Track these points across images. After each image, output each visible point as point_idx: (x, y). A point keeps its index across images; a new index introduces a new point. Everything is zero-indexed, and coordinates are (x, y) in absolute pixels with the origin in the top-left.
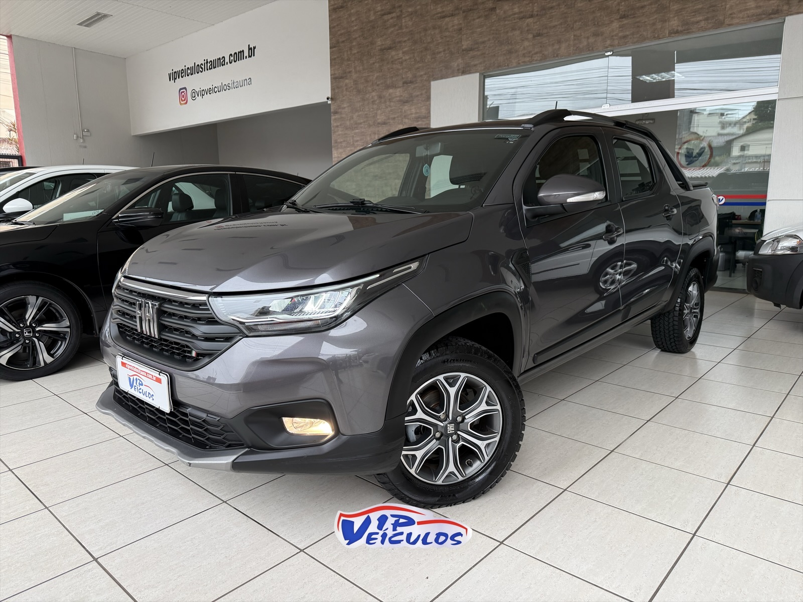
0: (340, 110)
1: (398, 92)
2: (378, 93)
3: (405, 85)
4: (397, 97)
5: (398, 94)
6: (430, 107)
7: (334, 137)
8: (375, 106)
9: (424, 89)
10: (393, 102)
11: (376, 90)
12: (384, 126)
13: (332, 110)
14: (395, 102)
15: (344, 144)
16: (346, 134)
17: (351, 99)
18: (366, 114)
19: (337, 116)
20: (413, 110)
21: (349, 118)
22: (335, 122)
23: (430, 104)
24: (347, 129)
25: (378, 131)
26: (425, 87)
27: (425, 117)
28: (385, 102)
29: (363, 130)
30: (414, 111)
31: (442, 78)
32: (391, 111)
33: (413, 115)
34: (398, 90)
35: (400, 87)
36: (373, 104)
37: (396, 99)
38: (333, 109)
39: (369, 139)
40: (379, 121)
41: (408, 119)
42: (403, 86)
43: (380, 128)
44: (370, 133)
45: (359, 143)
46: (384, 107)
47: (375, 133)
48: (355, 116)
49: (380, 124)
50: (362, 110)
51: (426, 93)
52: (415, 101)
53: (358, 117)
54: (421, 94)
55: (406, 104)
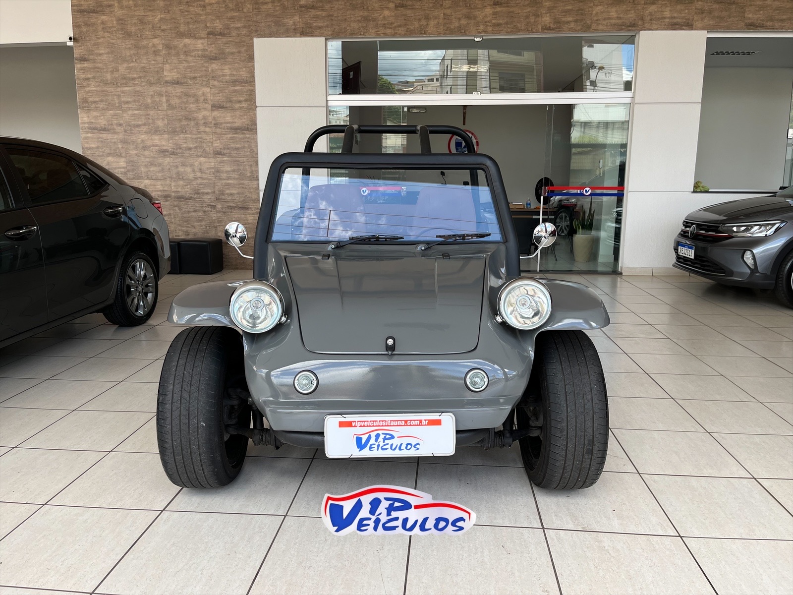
0: (91, 57)
2: (164, 41)
3: (211, 36)
4: (198, 50)
5: (199, 46)
6: (254, 69)
7: (80, 94)
8: (159, 59)
9: (244, 46)
10: (192, 56)
11: (160, 36)
12: (178, 86)
13: (75, 56)
14: (195, 57)
15: (101, 105)
16: (103, 91)
17: (112, 44)
18: (143, 67)
19: (86, 65)
21: (110, 69)
22: (83, 72)
23: (253, 66)
24: (106, 84)
25: (166, 92)
26: (245, 44)
27: (246, 82)
28: (178, 54)
29: (138, 89)
30: (227, 72)
31: (270, 36)
32: (189, 67)
33: (228, 78)
34: (200, 41)
35: (204, 38)
36: (156, 55)
37: (197, 53)
38: (77, 53)
39: (149, 101)
40: (167, 79)
41: (218, 81)
42: (208, 38)
43: (170, 89)
44: (151, 93)
45: (130, 106)
46: (175, 61)
47: (162, 95)
48: (122, 68)
49: (169, 83)
50: (136, 60)
51: (247, 51)
52: (230, 60)
53: (128, 69)
54: (239, 52)
55: (213, 61)
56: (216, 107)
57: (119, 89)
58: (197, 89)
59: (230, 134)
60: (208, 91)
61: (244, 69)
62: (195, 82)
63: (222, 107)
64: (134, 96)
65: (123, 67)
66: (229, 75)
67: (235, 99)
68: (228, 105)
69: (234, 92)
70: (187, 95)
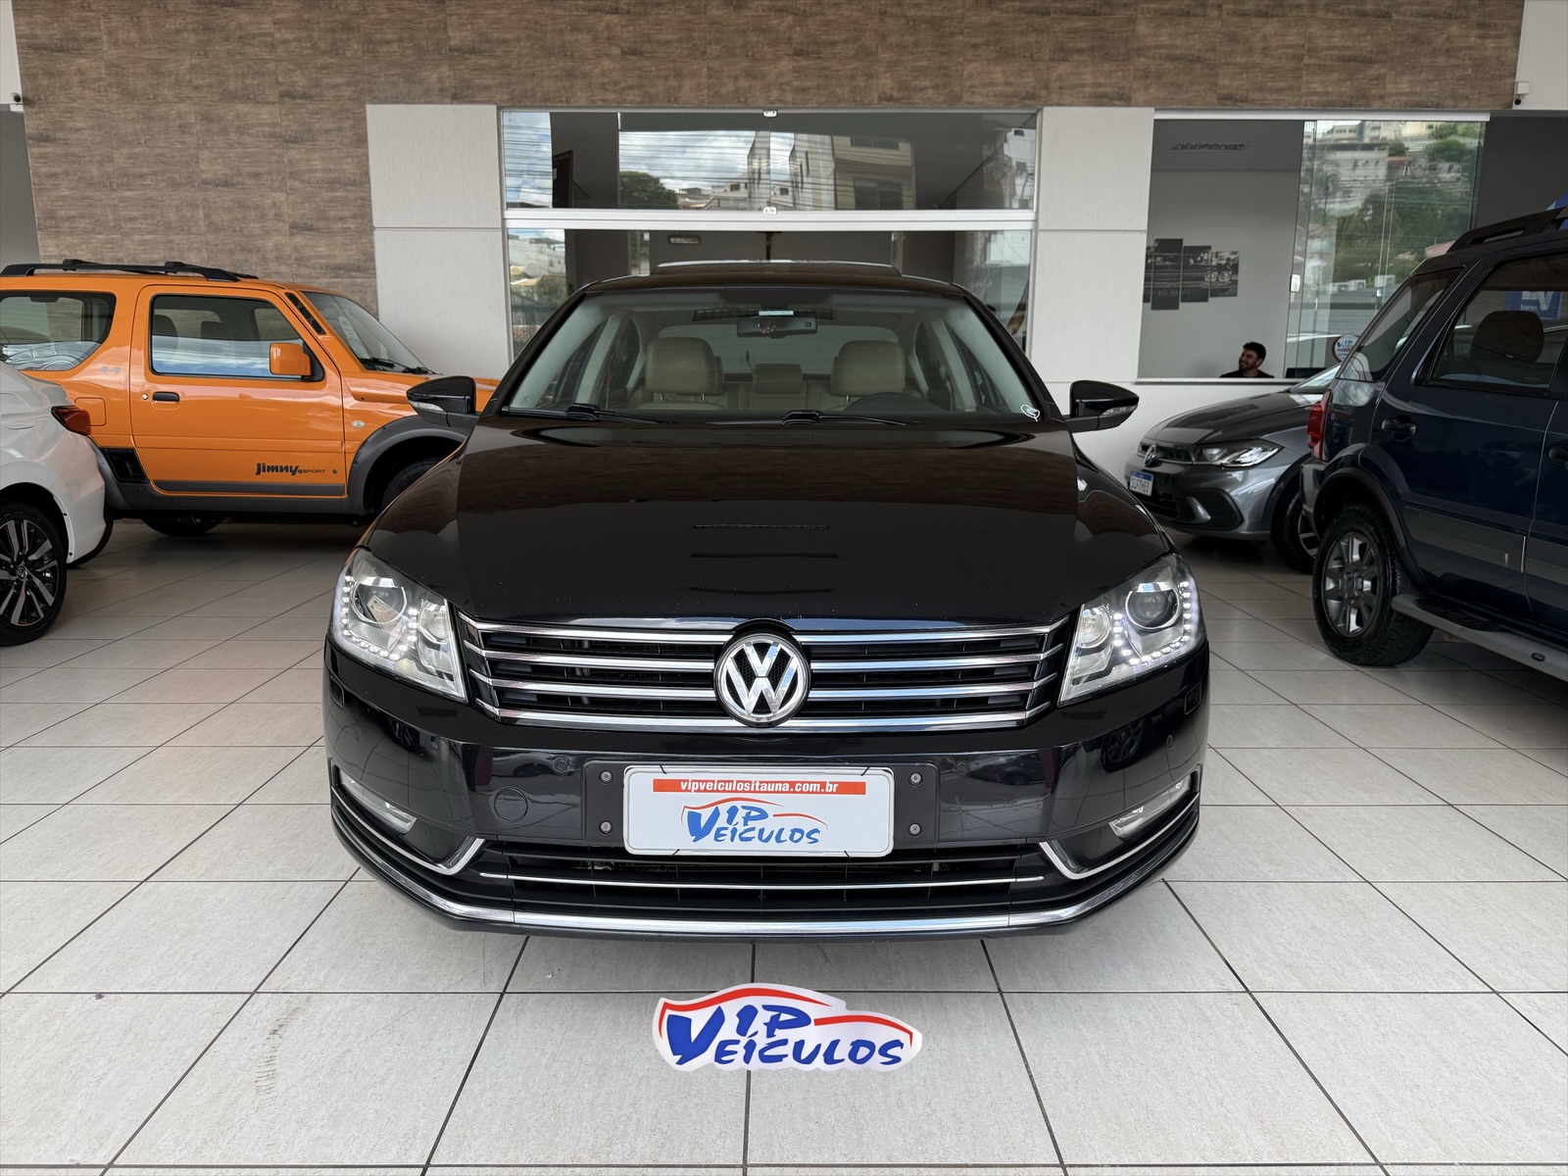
0: (60, 135)
1: (266, 114)
2: (197, 108)
3: (287, 99)
4: (263, 125)
5: (265, 117)
6: (368, 160)
7: (40, 203)
8: (191, 140)
9: (348, 118)
10: (248, 134)
11: (190, 98)
12: (226, 189)
13: (29, 131)
14: (257, 137)
15: (81, 224)
16: (88, 198)
17: (101, 110)
18: (160, 155)
19: (50, 149)
20: (317, 163)
21: (97, 158)
22: (45, 163)
23: (366, 155)
24: (90, 185)
25: (205, 200)
26: (350, 115)
27: (354, 183)
28: (225, 132)
29: (151, 194)
31: (396, 100)
32: (246, 155)
33: (319, 175)
34: (266, 109)
35: (273, 103)
36: (184, 133)
37: (260, 129)
38: (30, 126)
39: (172, 216)
40: (204, 176)
41: (302, 181)
42: (281, 103)
43: (211, 194)
44: (175, 203)
46: (220, 144)
47: (196, 206)
48: (120, 156)
49: (209, 184)
50: (145, 143)
51: (354, 127)
52: (322, 143)
53: (131, 158)
54: (340, 129)
55: (292, 145)
56: (297, 228)
57: (115, 195)
58: (262, 196)
59: (325, 277)
60: (282, 199)
61: (349, 160)
62: (259, 182)
63: (310, 229)
64: (145, 207)
65: (122, 154)
66: (321, 170)
67: (332, 213)
68: (321, 224)
69: (331, 202)
70: (242, 206)
